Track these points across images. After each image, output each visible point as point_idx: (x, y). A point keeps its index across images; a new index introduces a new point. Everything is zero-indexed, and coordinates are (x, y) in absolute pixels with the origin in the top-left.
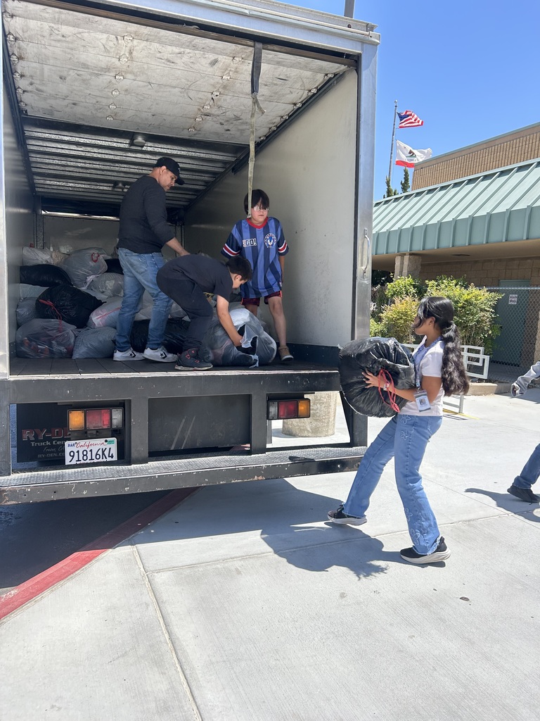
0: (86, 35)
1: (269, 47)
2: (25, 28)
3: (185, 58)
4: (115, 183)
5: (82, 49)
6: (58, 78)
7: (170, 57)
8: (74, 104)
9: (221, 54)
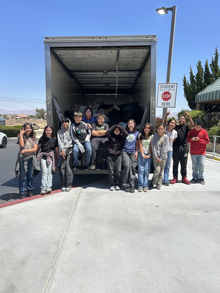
0: (75, 52)
1: (122, 48)
4: (106, 84)
5: (76, 55)
6: (74, 62)
7: (99, 53)
8: (81, 67)
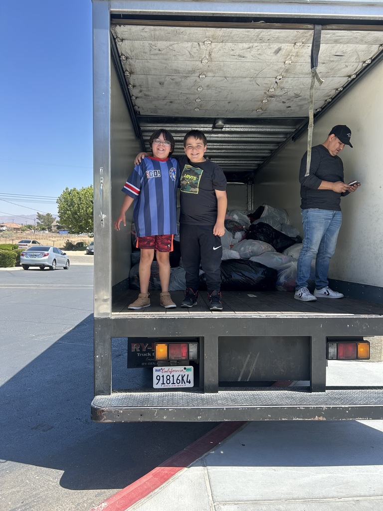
0: (175, 46)
1: (328, 27)
2: (132, 49)
3: (254, 52)
5: (173, 58)
6: (158, 84)
7: (241, 52)
8: (171, 102)
9: (284, 42)
